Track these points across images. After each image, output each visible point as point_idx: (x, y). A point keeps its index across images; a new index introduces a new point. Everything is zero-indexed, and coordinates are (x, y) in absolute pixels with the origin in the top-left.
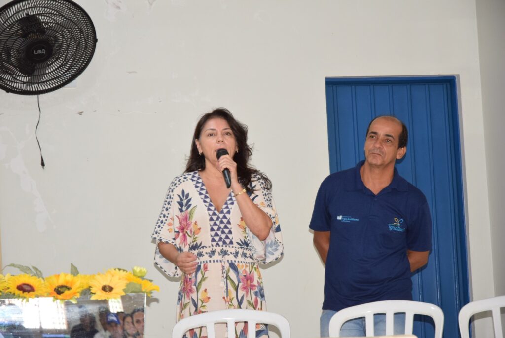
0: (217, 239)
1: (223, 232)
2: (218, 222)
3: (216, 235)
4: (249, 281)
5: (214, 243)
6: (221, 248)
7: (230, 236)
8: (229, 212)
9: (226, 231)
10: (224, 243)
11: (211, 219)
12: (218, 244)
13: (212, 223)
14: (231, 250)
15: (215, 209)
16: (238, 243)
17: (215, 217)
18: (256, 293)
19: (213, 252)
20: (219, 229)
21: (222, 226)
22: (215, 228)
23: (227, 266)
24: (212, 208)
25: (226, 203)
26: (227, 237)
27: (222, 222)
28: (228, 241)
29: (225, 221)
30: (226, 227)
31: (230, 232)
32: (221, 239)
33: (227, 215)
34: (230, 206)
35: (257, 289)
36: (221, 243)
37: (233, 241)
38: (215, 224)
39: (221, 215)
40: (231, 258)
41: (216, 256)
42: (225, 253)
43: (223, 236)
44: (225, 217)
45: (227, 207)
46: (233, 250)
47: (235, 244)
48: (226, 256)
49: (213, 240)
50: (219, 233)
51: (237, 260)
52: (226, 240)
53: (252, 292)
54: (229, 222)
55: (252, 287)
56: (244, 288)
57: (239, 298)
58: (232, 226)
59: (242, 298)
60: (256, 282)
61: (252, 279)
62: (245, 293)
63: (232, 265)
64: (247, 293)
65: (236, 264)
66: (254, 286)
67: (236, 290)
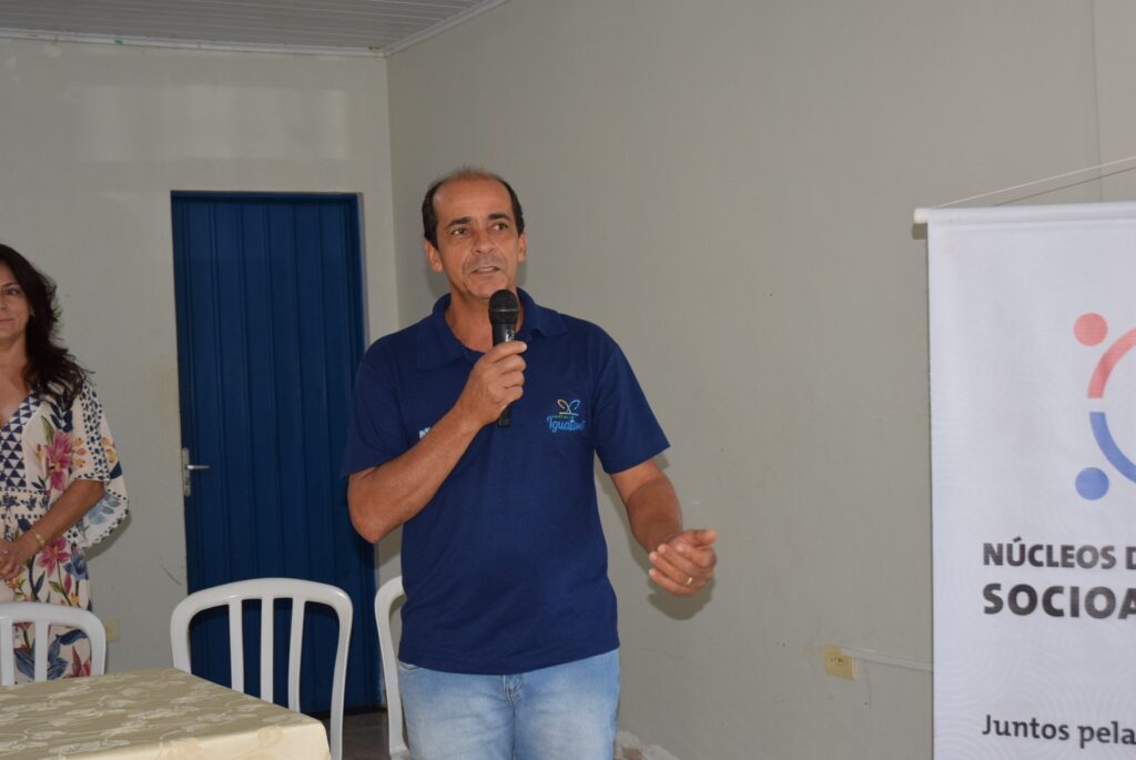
1: (8, 465)
4: (56, 548)
6: (5, 492)
7: (20, 472)
8: (19, 430)
9: (14, 463)
10: (10, 483)
14: (22, 496)
16: (35, 485)
18: (68, 568)
21: (6, 453)
23: (14, 524)
25: (17, 414)
26: (15, 474)
28: (16, 481)
29: (12, 444)
30: (13, 456)
31: (21, 465)
32: (2, 477)
33: (16, 436)
34: (23, 420)
35: (69, 561)
36: (3, 484)
37: (27, 481)
39: (5, 435)
40: (22, 510)
42: (10, 502)
43: (8, 472)
44: (11, 438)
45: (17, 421)
46: (26, 497)
47: (29, 486)
48: (13, 508)
51: (32, 514)
52: (13, 479)
53: (62, 565)
54: (19, 448)
55: (62, 557)
56: (45, 562)
57: (35, 580)
58: (25, 455)
59: (41, 580)
60: (68, 549)
61: (61, 544)
62: (45, 569)
63: (23, 524)
64: (51, 569)
65: (31, 521)
66: (65, 555)
67: (30, 566)
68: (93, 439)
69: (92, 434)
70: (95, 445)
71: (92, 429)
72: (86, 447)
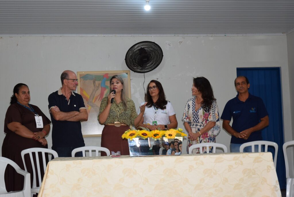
0: (194, 120)
1: (196, 119)
2: (195, 115)
3: (194, 119)
4: (205, 135)
5: (194, 122)
6: (196, 123)
7: (198, 120)
8: (198, 112)
9: (197, 118)
11: (193, 114)
12: (195, 122)
13: (193, 115)
15: (195, 111)
16: (201, 123)
17: (194, 113)
18: (208, 139)
19: (193, 125)
20: (195, 117)
21: (196, 116)
22: (194, 117)
23: (197, 129)
24: (194, 110)
26: (197, 120)
27: (196, 115)
28: (198, 122)
29: (197, 115)
30: (197, 117)
31: (199, 119)
32: (196, 121)
33: (198, 113)
34: (199, 110)
35: (209, 138)
36: (196, 122)
37: (199, 122)
38: (194, 116)
39: (196, 113)
40: (199, 127)
41: (194, 126)
42: (197, 125)
43: (196, 120)
44: (197, 114)
46: (200, 125)
47: (200, 123)
48: (197, 126)
49: (193, 121)
50: (195, 119)
51: (201, 128)
52: (197, 121)
53: (207, 138)
54: (198, 116)
55: (207, 137)
56: (203, 137)
57: (201, 140)
58: (199, 117)
59: (202, 140)
60: (208, 135)
61: (207, 134)
62: (203, 139)
63: (199, 130)
64: (204, 139)
65: (200, 129)
66: (208, 136)
67: (200, 137)
68: (213, 114)
69: (213, 112)
70: (214, 115)
71: (213, 111)
72: (212, 115)
